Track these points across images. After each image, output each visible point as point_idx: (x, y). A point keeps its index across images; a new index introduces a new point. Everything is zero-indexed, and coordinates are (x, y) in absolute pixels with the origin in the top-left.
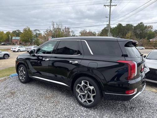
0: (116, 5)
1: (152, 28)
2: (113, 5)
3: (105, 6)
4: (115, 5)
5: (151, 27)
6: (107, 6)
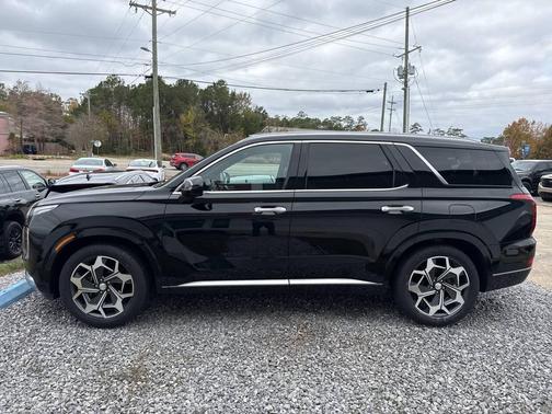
0: (174, 13)
1: (248, 101)
2: (164, 11)
3: (136, 5)
4: (170, 12)
5: (245, 98)
6: (142, 7)
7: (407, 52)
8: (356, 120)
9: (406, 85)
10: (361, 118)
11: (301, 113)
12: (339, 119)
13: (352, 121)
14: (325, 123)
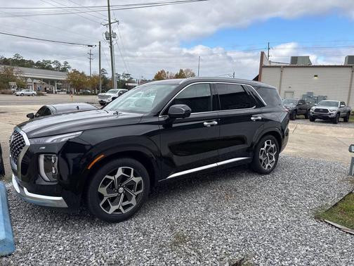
7: (110, 23)
8: (62, 64)
9: (111, 44)
10: (66, 63)
11: (17, 55)
12: (49, 62)
13: (60, 64)
14: (38, 64)
